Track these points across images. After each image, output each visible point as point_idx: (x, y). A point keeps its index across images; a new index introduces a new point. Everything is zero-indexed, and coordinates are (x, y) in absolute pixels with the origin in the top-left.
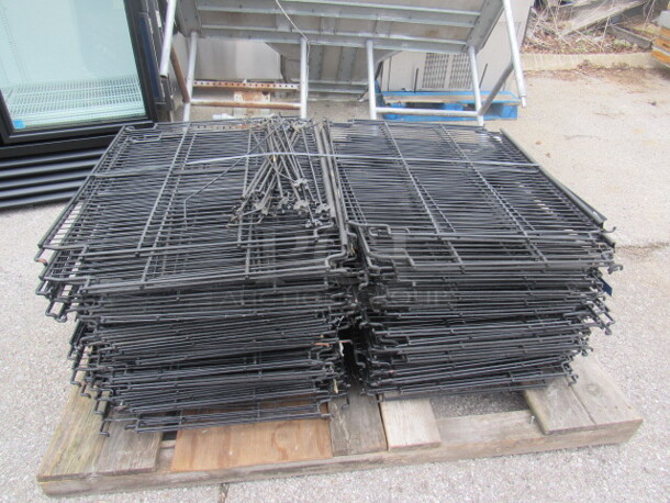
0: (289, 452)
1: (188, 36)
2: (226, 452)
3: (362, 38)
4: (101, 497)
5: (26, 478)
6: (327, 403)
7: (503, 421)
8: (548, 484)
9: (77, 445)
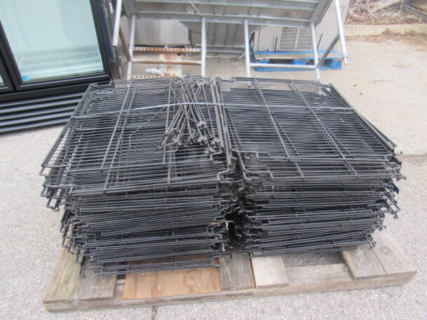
0: (194, 288)
1: (130, 18)
2: (156, 288)
3: (241, 18)
4: (81, 313)
5: (36, 300)
6: (218, 258)
7: (328, 270)
8: (356, 310)
9: (66, 282)
